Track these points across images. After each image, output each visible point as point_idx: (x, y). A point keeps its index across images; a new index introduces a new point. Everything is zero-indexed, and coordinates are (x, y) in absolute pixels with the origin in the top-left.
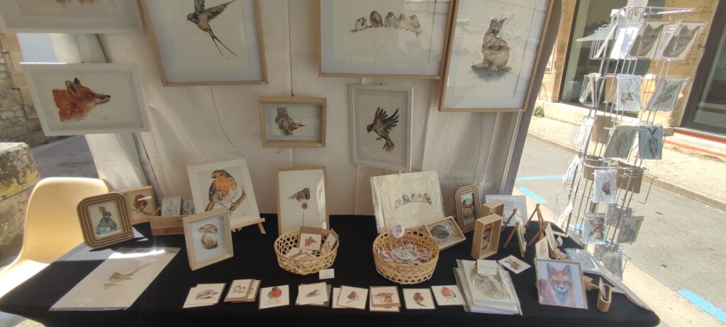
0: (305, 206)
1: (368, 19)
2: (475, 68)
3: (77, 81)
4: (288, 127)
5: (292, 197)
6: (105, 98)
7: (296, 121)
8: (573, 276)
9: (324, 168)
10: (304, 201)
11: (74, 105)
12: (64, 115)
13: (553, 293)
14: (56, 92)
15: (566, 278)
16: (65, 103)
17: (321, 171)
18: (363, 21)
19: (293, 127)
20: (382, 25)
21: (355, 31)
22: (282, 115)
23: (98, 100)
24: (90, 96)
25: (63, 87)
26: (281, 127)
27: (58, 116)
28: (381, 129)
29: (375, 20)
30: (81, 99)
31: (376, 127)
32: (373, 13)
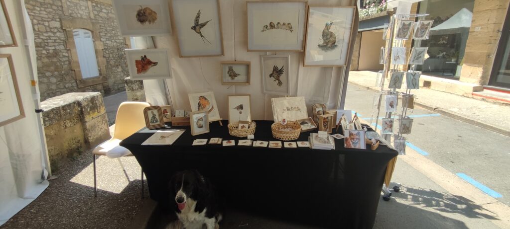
0: (241, 113)
1: (269, 25)
2: (319, 46)
3: (145, 56)
4: (233, 75)
5: (235, 108)
6: (155, 64)
7: (237, 73)
8: (361, 136)
9: (249, 95)
10: (241, 110)
11: (143, 67)
12: (139, 71)
13: (351, 143)
14: (137, 61)
15: (357, 137)
16: (140, 66)
17: (248, 96)
18: (266, 27)
19: (236, 75)
20: (275, 28)
21: (263, 31)
22: (231, 69)
23: (153, 64)
24: (150, 63)
25: (140, 59)
26: (230, 76)
27: (136, 72)
28: (276, 76)
29: (272, 26)
30: (146, 64)
31: (274, 75)
32: (271, 23)
